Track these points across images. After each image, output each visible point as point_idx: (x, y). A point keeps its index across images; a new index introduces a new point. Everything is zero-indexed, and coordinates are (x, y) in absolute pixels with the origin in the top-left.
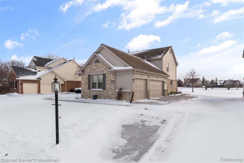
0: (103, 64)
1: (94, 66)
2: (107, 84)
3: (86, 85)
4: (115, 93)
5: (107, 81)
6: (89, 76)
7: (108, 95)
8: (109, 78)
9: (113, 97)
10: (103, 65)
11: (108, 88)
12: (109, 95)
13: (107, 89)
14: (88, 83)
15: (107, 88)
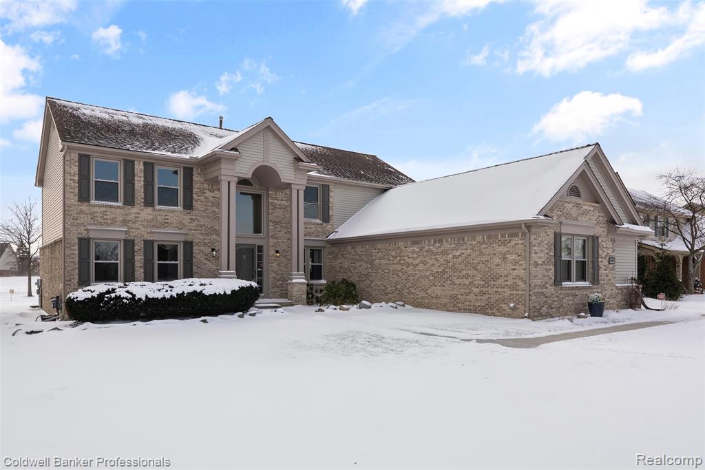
5: (602, 259)
6: (558, 240)
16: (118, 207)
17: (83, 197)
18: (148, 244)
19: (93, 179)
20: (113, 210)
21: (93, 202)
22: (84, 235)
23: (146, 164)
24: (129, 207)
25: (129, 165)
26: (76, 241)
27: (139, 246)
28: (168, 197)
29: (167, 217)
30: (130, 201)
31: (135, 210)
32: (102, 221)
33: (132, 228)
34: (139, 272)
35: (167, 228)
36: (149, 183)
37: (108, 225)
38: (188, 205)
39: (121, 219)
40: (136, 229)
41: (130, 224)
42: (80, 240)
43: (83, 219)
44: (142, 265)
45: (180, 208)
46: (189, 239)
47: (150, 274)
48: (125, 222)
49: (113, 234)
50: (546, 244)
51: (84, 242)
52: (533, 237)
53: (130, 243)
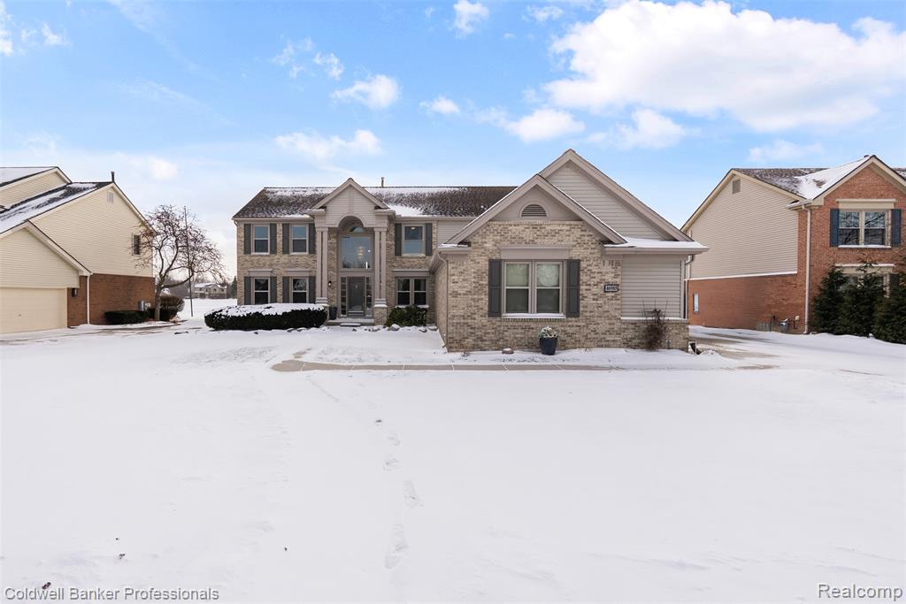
0: (567, 223)
1: (521, 228)
2: (586, 297)
3: (475, 297)
4: (623, 326)
5: (587, 287)
6: (495, 267)
7: (589, 336)
8: (596, 275)
9: (613, 341)
10: (568, 228)
11: (591, 312)
12: (596, 336)
13: (588, 314)
14: (487, 289)
15: (588, 309)
16: (267, 255)
17: (247, 251)
18: (286, 279)
19: (253, 238)
20: (264, 258)
21: (253, 253)
22: (247, 275)
23: (283, 225)
24: (273, 255)
25: (273, 226)
26: (243, 279)
27: (279, 281)
28: (299, 246)
29: (297, 260)
30: (274, 251)
31: (277, 257)
32: (258, 265)
33: (275, 269)
34: (280, 297)
35: (297, 268)
36: (286, 238)
37: (261, 268)
38: (313, 251)
39: (269, 263)
40: (277, 269)
41: (274, 267)
42: (245, 277)
43: (248, 265)
44: (281, 292)
45: (307, 253)
46: (312, 274)
47: (286, 300)
48: (271, 265)
49: (263, 273)
50: (475, 273)
51: (247, 279)
52: (450, 266)
53: (274, 279)
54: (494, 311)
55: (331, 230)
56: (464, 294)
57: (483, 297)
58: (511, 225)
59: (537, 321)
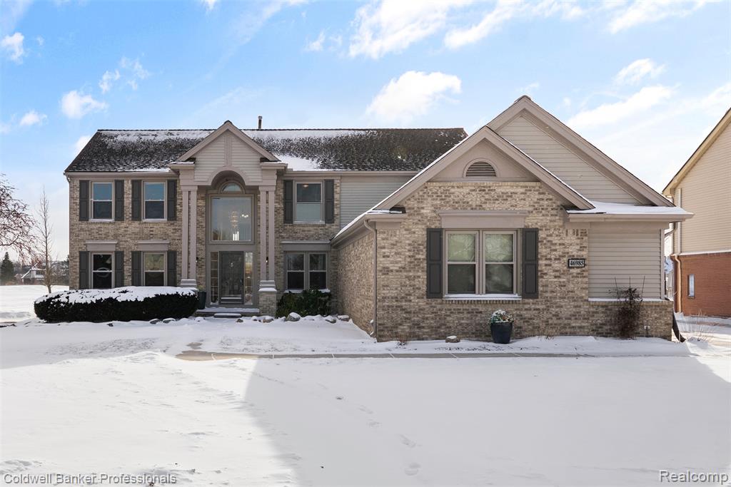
0: (522, 184)
1: (466, 190)
2: (546, 274)
3: (411, 274)
4: (592, 309)
5: (548, 262)
6: (435, 238)
7: (550, 322)
8: (557, 247)
9: (580, 327)
10: (523, 190)
11: (552, 292)
12: (559, 321)
13: (549, 295)
14: (424, 265)
15: (549, 289)
16: (110, 223)
17: (83, 217)
18: (137, 256)
19: (92, 200)
20: (106, 226)
21: (92, 220)
22: (84, 249)
23: (133, 182)
24: (119, 222)
25: (119, 184)
26: (78, 254)
27: (127, 257)
28: (154, 210)
29: (152, 229)
30: (120, 217)
31: (124, 225)
32: (98, 236)
33: (122, 241)
34: (128, 279)
35: (152, 240)
36: (136, 200)
37: (102, 239)
38: (173, 216)
39: (113, 234)
40: (125, 241)
41: (120, 238)
42: (80, 253)
43: (83, 235)
44: (130, 274)
45: (165, 219)
46: (173, 248)
47: (136, 283)
48: (116, 236)
49: (106, 246)
50: (409, 245)
51: (83, 255)
52: (380, 237)
53: (120, 255)
54: (434, 291)
55: (201, 189)
56: (397, 271)
57: (419, 274)
58: (453, 187)
59: (486, 303)
